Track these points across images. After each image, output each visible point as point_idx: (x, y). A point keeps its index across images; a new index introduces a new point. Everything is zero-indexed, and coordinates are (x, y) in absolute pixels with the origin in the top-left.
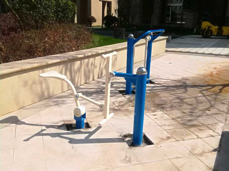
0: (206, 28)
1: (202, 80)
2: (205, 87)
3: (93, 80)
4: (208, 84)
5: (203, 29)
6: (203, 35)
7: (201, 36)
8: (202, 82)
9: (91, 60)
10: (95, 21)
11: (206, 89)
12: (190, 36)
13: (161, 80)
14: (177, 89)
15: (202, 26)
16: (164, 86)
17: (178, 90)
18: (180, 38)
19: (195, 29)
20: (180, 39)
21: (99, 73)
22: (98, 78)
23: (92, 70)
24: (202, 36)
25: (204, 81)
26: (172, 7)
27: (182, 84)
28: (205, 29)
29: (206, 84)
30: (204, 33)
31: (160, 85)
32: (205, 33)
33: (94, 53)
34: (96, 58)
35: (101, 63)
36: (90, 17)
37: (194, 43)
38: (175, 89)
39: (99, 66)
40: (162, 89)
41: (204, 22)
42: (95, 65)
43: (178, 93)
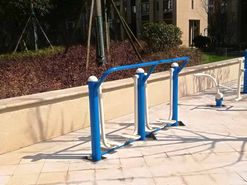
9: (212, 71)
10: (181, 44)
33: (214, 66)
34: (215, 70)
35: (218, 74)
39: (217, 77)
42: (214, 75)
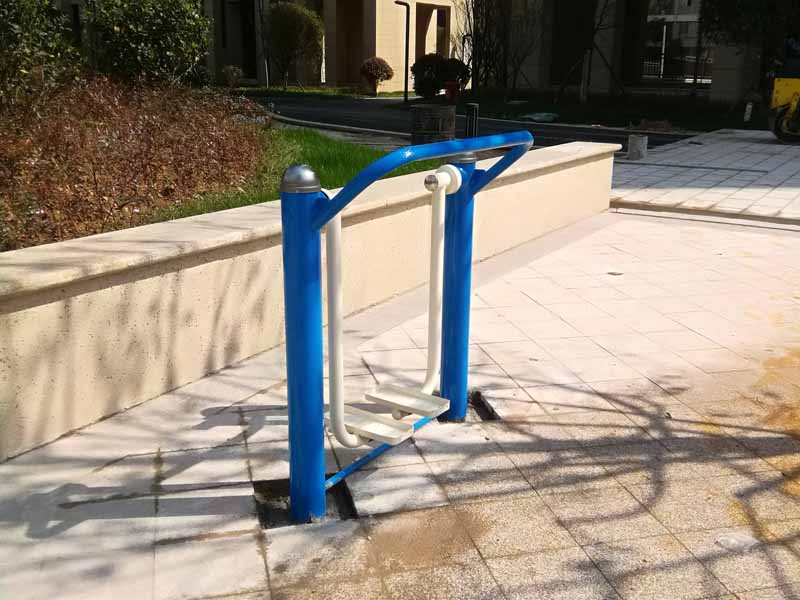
0: (789, 104)
1: (761, 398)
2: (774, 460)
3: (170, 388)
4: (789, 427)
5: (779, 110)
6: (778, 131)
7: (769, 135)
8: (757, 411)
10: (389, 77)
11: (778, 474)
12: (730, 136)
13: (535, 394)
14: (609, 475)
15: (775, 95)
16: (541, 445)
17: (612, 482)
18: (688, 140)
19: (749, 107)
20: (686, 145)
21: (212, 347)
22: (210, 372)
23: (157, 338)
24: (776, 133)
25: (770, 401)
26: (670, 25)
27: (644, 430)
28: (786, 107)
29: (778, 426)
30: (784, 124)
31: (521, 432)
32: (788, 124)
35: (225, 293)
36: (370, 60)
37: (737, 165)
38: (598, 470)
39: (211, 312)
40: (520, 472)
41: (784, 81)
43: (604, 512)
